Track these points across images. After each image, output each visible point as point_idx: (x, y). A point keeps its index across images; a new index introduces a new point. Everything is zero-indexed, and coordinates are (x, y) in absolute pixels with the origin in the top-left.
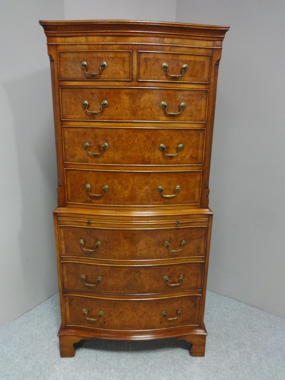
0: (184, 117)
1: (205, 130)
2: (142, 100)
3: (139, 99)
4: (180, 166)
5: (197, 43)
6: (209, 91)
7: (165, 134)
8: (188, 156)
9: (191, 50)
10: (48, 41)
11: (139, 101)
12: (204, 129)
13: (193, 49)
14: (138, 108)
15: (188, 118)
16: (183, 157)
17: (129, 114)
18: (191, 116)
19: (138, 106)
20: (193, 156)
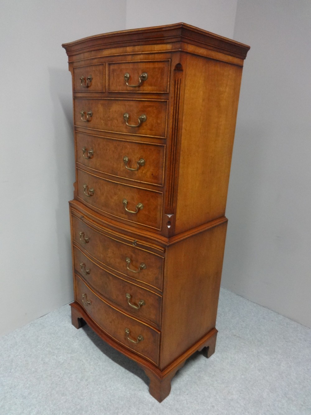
0: (145, 131)
1: (165, 147)
2: (111, 110)
3: (110, 109)
4: (141, 183)
5: (156, 48)
6: (169, 102)
7: (128, 146)
8: (149, 174)
9: (151, 56)
10: (69, 60)
11: (109, 112)
12: (163, 145)
13: (153, 55)
14: (109, 119)
15: (149, 131)
16: (145, 173)
17: (103, 124)
18: (151, 130)
19: (109, 117)
20: (154, 175)
